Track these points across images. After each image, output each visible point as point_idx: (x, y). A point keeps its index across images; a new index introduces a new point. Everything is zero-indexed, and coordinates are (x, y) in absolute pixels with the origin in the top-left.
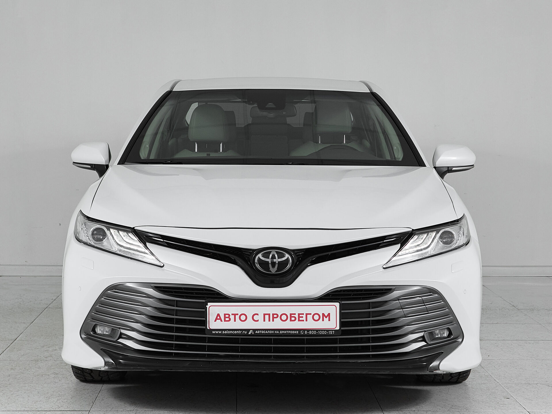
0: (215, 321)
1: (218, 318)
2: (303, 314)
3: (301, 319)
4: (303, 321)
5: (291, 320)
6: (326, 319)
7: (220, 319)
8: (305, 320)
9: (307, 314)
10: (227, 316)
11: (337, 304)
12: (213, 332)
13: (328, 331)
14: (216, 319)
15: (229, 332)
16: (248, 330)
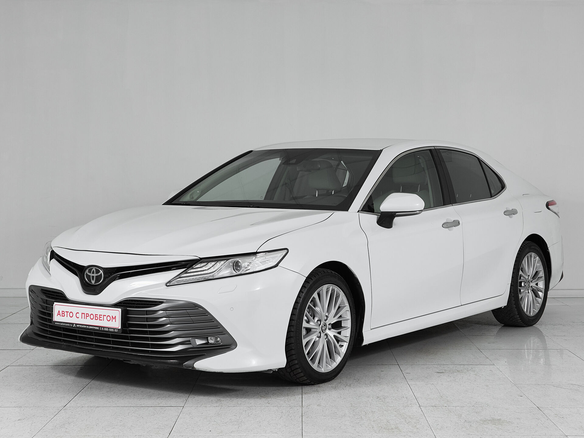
0: (57, 316)
1: (59, 313)
2: (102, 315)
3: (101, 319)
4: (102, 320)
5: (95, 319)
6: (114, 320)
7: (60, 314)
8: (103, 320)
9: (104, 316)
10: (63, 313)
11: (120, 310)
13: (114, 329)
14: (58, 314)
15: (64, 324)
16: (73, 324)
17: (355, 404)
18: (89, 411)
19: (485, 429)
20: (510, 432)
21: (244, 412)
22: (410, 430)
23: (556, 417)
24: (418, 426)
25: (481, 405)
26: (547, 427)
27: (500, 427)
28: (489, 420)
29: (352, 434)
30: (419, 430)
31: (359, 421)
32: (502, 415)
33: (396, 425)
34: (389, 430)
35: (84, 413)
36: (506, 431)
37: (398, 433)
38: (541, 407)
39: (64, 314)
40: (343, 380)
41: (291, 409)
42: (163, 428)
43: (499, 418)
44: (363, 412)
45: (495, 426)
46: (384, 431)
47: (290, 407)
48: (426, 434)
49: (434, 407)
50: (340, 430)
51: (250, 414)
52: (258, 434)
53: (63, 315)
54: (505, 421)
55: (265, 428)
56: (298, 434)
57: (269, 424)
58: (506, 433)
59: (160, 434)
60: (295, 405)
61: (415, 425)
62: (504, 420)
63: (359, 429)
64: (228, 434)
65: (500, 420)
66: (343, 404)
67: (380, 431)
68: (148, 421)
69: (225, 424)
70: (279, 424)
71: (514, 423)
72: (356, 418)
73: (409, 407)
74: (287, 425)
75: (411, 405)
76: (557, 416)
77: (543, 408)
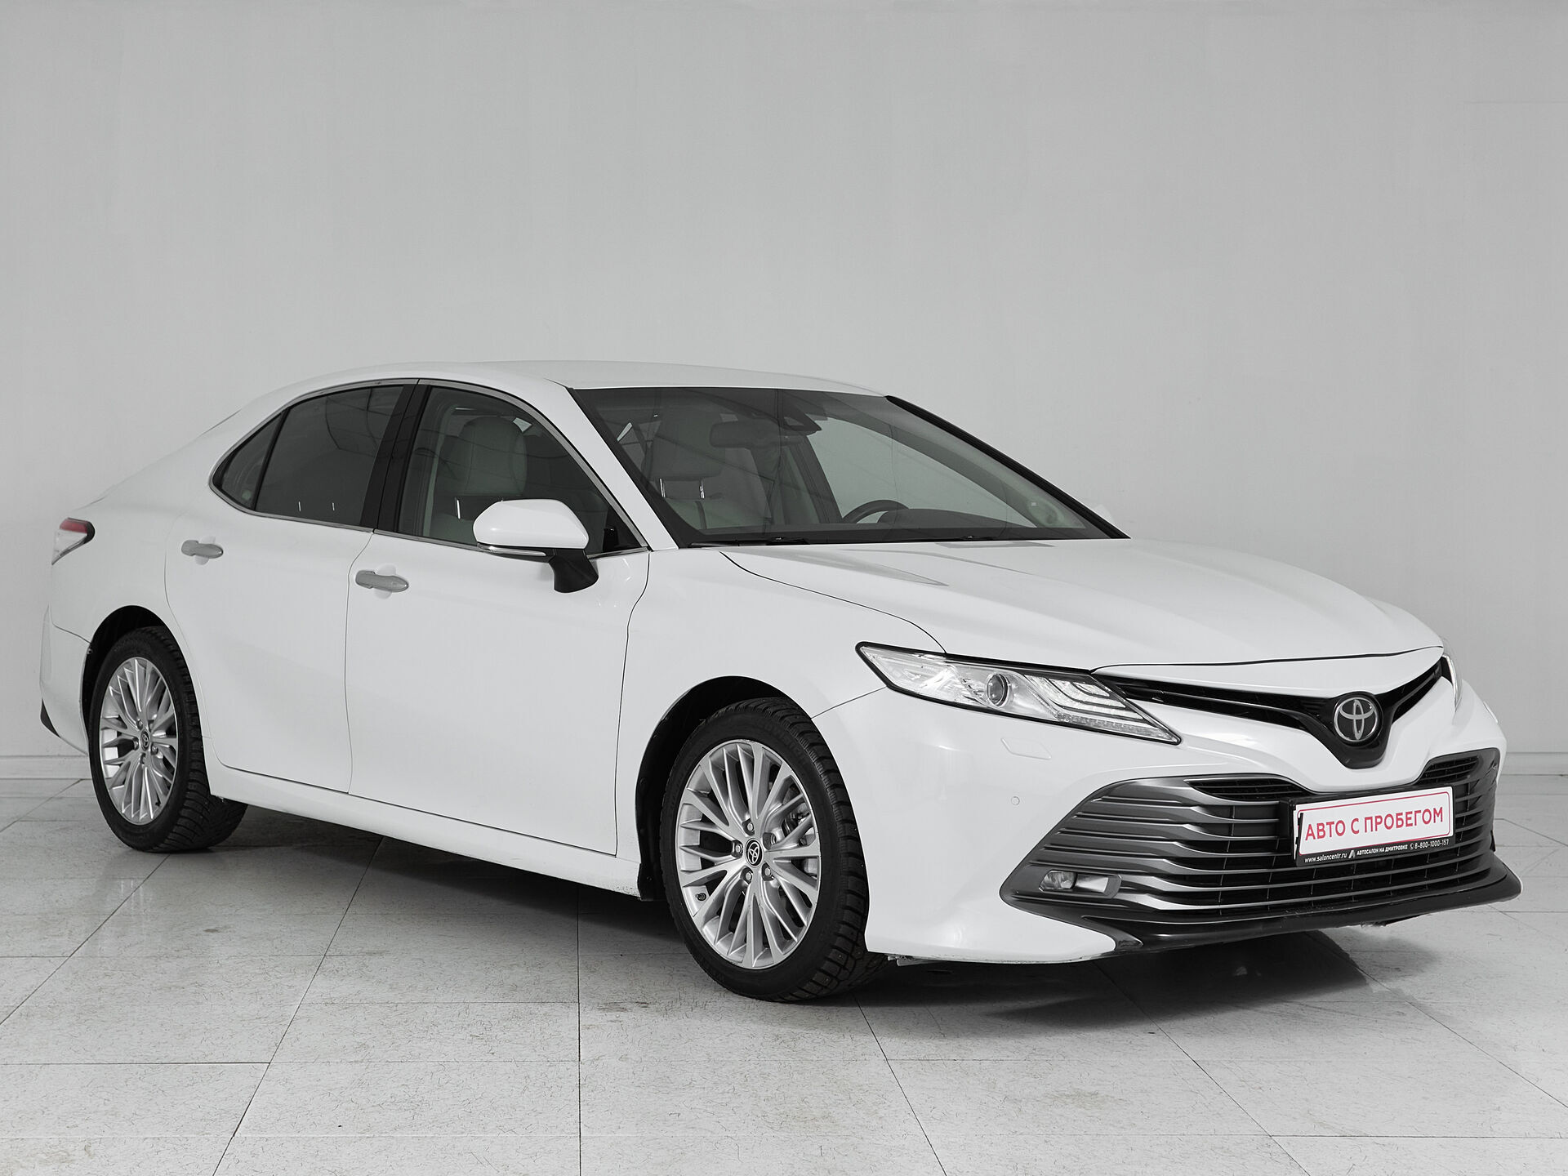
10: (1321, 827)
12: (1306, 860)
17: (718, 1056)
18: (22, 1076)
19: (1058, 1118)
20: (1122, 1128)
21: (428, 1078)
22: (861, 1122)
23: (1243, 1086)
24: (881, 1113)
25: (1048, 1056)
26: (1218, 1114)
27: (1097, 1115)
28: (1068, 1096)
29: (710, 1134)
30: (886, 1121)
31: (727, 1100)
32: (1100, 1082)
33: (825, 1110)
34: (805, 1122)
35: (9, 1080)
36: (1111, 1125)
37: (829, 1129)
38: (1204, 1061)
39: (1323, 830)
40: (685, 993)
41: (550, 1069)
42: (216, 1119)
43: (1093, 1089)
44: (738, 1075)
45: (1083, 1110)
46: (794, 1124)
47: (549, 1064)
48: (904, 1133)
49: (924, 1062)
50: (679, 1123)
51: (443, 1081)
52: (463, 1135)
53: (1321, 834)
54: (1110, 1099)
55: (481, 1117)
56: (568, 1133)
57: (495, 1109)
58: (1112, 1128)
59: (207, 1134)
60: (561, 1059)
61: (875, 1108)
62: (1107, 1096)
63: (728, 1120)
64: (386, 1135)
65: (1096, 1094)
66: (685, 1055)
67: (784, 1125)
68: (176, 1102)
69: (378, 1108)
70: (520, 1109)
71: (1132, 1103)
72: (721, 1091)
73: (858, 1062)
74: (539, 1109)
75: (862, 1058)
76: (1244, 1083)
77: (1208, 1064)
